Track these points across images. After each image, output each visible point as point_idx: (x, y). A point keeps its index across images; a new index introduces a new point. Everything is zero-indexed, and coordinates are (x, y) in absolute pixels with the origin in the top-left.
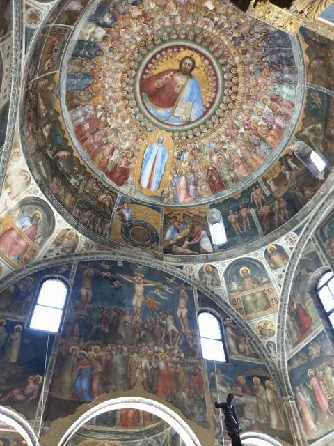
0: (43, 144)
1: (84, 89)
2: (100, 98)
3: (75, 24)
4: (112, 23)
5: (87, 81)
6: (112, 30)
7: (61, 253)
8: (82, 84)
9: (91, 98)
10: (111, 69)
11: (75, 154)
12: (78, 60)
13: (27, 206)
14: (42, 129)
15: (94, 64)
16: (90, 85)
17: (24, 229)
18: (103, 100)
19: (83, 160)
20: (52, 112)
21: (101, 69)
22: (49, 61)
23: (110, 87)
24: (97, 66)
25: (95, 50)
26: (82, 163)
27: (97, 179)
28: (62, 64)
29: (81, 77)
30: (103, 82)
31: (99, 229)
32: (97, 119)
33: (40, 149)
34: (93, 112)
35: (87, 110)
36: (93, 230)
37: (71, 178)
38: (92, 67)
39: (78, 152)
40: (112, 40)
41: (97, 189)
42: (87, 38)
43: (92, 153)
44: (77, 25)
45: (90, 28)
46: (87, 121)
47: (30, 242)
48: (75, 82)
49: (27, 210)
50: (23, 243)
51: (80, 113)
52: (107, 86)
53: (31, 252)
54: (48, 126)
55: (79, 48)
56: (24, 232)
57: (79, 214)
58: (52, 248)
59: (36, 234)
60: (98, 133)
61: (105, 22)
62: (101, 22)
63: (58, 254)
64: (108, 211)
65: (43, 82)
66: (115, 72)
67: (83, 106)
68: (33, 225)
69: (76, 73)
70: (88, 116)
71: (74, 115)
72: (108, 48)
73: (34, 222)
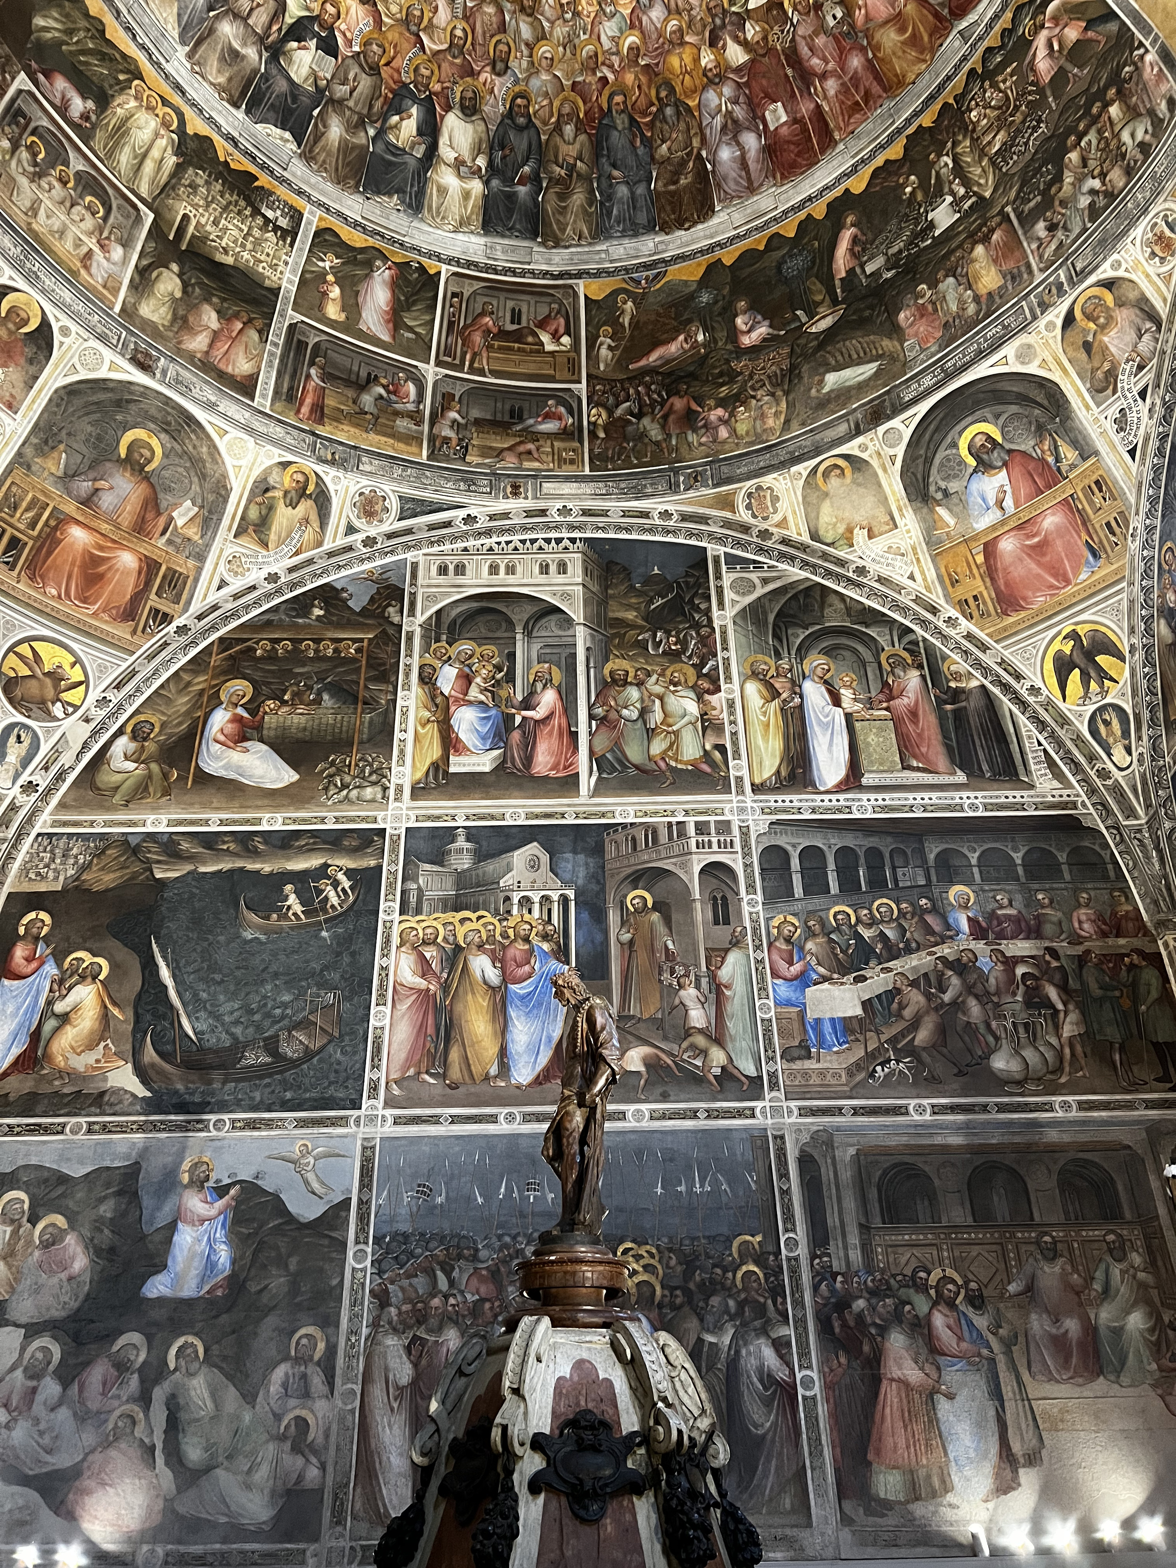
0: (786, 350)
1: (648, 143)
2: (674, 62)
3: (433, 267)
4: (415, 100)
5: (617, 139)
6: (437, 87)
7: (1147, 377)
8: (631, 161)
9: (678, 104)
10: (569, 42)
11: (858, 185)
12: (549, 201)
13: (934, 476)
14: (741, 352)
15: (558, 128)
16: (632, 120)
17: (1009, 503)
18: (683, 43)
19: (891, 139)
20: (705, 298)
21: (574, 84)
22: (545, 338)
23: (634, 23)
24: (566, 109)
25: (512, 134)
26: (896, 152)
27: (972, 71)
28: (561, 275)
29: (607, 168)
30: (615, 60)
31: (1140, 136)
32: (752, 61)
33: (793, 368)
34: (727, 90)
35: (718, 120)
36: (1129, 172)
37: (932, 225)
38: (569, 130)
39: (855, 169)
40: (473, 74)
41: (1007, 82)
42: (476, 187)
43: (876, 89)
44: (439, 257)
45: (443, 191)
46: (756, 116)
47: (1063, 491)
48: (623, 191)
49: (947, 478)
50: (1051, 521)
51: (726, 154)
52: (632, 39)
53: (1097, 499)
54: (739, 321)
55: (510, 211)
56: (1017, 504)
57: (1052, 228)
58: (1113, 412)
59: (1043, 461)
60: (804, 51)
61: (420, 132)
62: (419, 152)
63: (1143, 394)
64: (1100, 35)
65: (604, 352)
66: (577, 14)
67: (704, 141)
68: (1005, 464)
69: (591, 201)
70: (739, 112)
71: (730, 187)
72: (498, 80)
73: (996, 457)
